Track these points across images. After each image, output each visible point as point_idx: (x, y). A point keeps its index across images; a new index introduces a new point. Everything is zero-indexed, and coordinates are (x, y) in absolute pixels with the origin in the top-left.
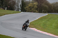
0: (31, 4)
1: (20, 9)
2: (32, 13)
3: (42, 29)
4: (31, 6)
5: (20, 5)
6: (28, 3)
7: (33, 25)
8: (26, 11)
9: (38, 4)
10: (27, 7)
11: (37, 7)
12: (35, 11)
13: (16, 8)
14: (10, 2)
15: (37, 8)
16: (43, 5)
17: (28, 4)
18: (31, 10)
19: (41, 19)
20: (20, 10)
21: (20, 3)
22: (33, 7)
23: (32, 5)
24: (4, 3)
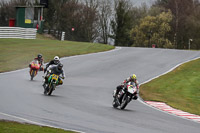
0: (149, 17)
1: (111, 37)
2: (154, 49)
3: (188, 106)
4: (147, 27)
5: (112, 22)
6: (139, 14)
7: (157, 91)
8: (130, 44)
9: (174, 19)
10: (136, 29)
11: (169, 28)
12: (164, 43)
13: (96, 32)
14: (75, 13)
15: (170, 32)
16: (191, 20)
17: (139, 17)
18: (149, 37)
19: (185, 70)
20: (111, 41)
21: (112, 17)
22: (156, 29)
23: (154, 21)
24: (55, 17)
